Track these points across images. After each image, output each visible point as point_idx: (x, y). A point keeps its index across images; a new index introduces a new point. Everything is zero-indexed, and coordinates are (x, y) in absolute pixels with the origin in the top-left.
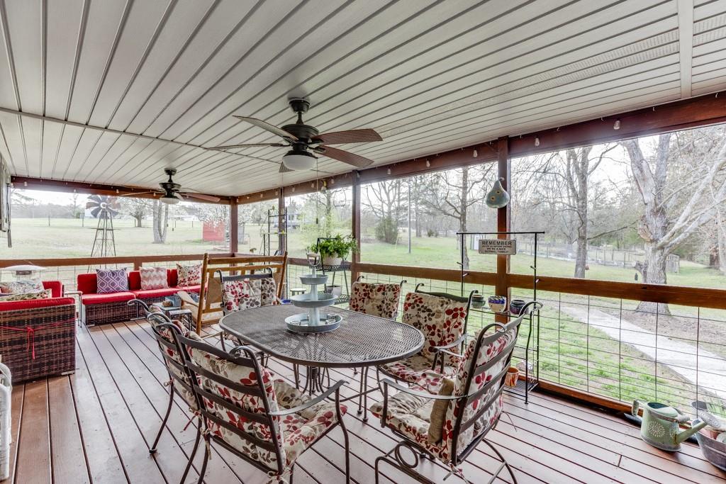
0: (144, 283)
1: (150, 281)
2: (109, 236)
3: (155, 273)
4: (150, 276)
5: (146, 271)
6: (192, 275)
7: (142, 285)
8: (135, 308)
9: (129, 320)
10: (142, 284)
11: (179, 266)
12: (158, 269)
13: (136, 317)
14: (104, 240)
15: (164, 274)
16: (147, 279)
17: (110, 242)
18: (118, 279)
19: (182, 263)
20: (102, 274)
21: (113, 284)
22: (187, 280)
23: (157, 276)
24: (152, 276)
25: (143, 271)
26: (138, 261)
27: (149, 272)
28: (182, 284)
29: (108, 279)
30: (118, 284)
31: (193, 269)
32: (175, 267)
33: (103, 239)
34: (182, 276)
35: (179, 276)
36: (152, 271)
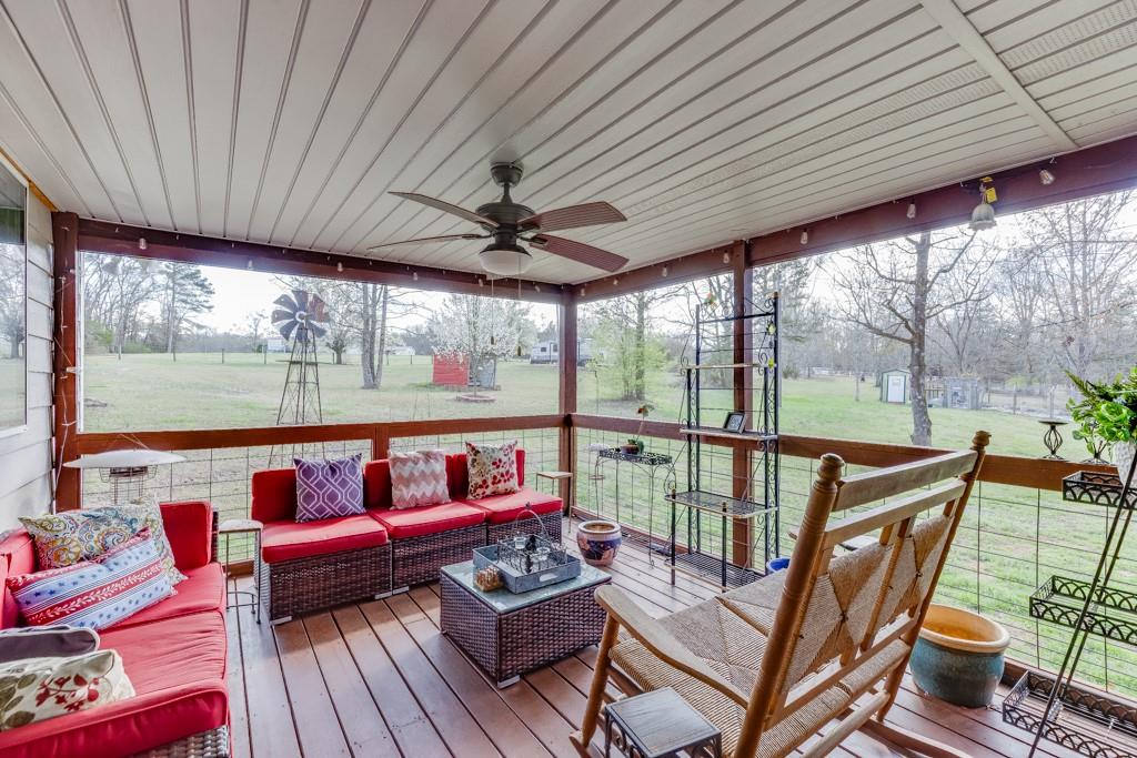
0: (401, 493)
1: (413, 486)
2: (311, 377)
3: (421, 465)
4: (412, 474)
5: (404, 461)
6: (501, 470)
7: (395, 500)
8: (387, 566)
9: (372, 599)
10: (396, 494)
11: (473, 449)
12: (428, 456)
13: (387, 589)
14: (302, 382)
15: (440, 467)
16: (407, 482)
17: (311, 386)
18: (343, 483)
19: (477, 439)
20: (308, 472)
21: (332, 497)
22: (489, 482)
23: (428, 472)
24: (416, 474)
25: (396, 459)
26: (379, 434)
27: (410, 464)
28: (480, 491)
29: (320, 485)
30: (342, 498)
31: (501, 455)
32: (463, 450)
33: (300, 382)
34: (480, 474)
35: (472, 471)
36: (415, 462)
